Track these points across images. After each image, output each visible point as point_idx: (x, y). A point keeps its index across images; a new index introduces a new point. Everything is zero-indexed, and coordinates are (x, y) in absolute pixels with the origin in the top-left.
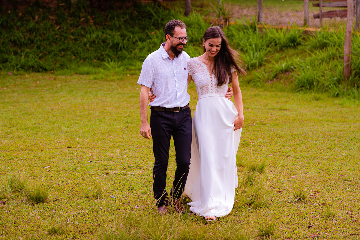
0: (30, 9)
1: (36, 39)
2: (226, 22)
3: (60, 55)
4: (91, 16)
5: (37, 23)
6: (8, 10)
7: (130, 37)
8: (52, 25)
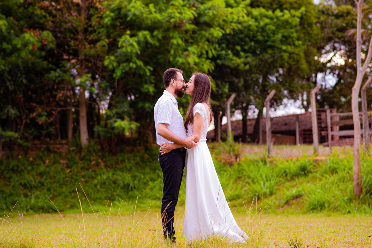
0: (41, 154)
1: (47, 181)
2: (236, 158)
3: (70, 196)
4: (102, 159)
5: (48, 166)
6: (19, 155)
7: (141, 178)
8: (62, 169)
